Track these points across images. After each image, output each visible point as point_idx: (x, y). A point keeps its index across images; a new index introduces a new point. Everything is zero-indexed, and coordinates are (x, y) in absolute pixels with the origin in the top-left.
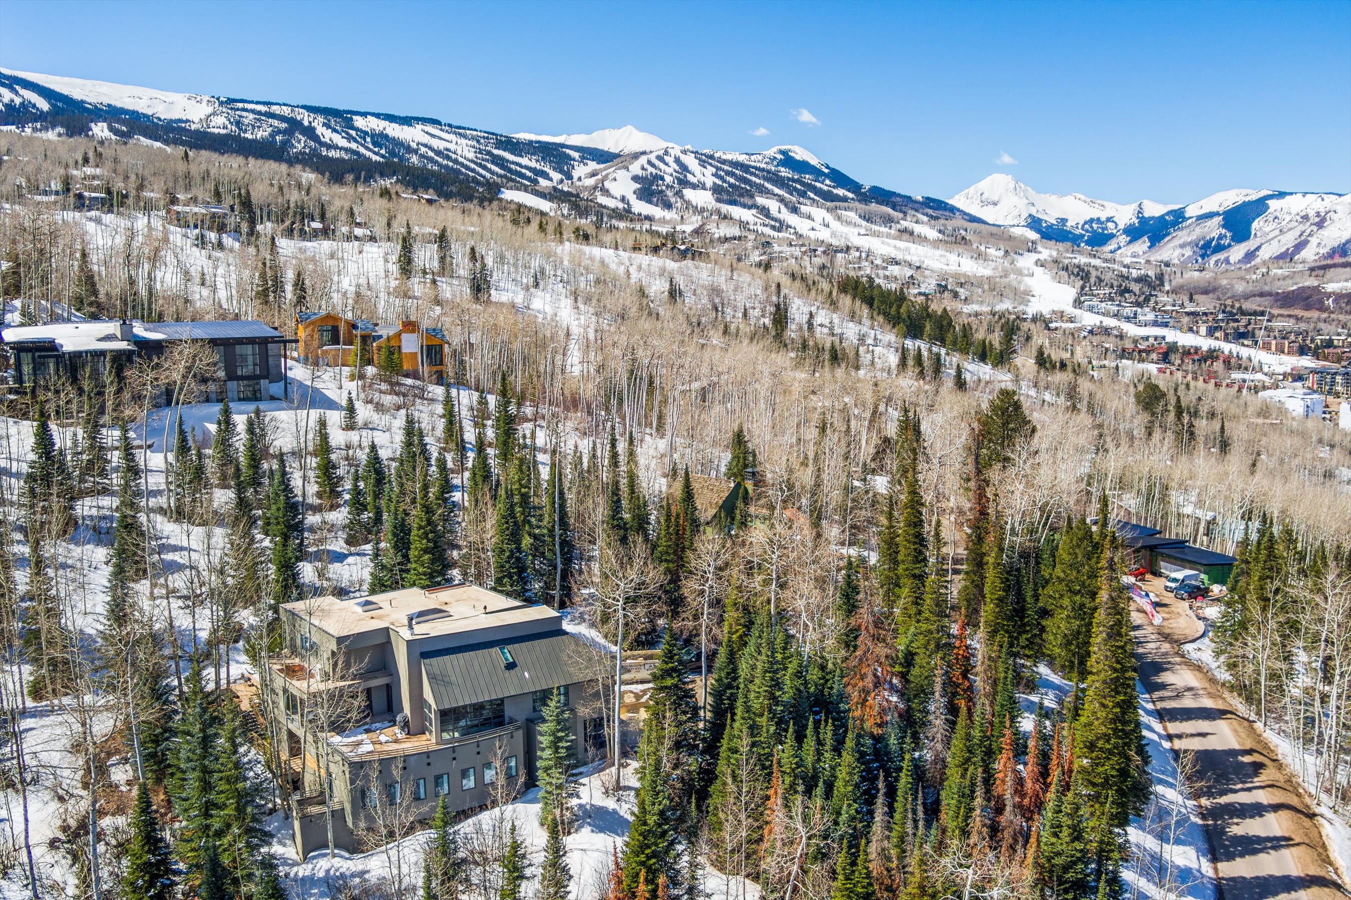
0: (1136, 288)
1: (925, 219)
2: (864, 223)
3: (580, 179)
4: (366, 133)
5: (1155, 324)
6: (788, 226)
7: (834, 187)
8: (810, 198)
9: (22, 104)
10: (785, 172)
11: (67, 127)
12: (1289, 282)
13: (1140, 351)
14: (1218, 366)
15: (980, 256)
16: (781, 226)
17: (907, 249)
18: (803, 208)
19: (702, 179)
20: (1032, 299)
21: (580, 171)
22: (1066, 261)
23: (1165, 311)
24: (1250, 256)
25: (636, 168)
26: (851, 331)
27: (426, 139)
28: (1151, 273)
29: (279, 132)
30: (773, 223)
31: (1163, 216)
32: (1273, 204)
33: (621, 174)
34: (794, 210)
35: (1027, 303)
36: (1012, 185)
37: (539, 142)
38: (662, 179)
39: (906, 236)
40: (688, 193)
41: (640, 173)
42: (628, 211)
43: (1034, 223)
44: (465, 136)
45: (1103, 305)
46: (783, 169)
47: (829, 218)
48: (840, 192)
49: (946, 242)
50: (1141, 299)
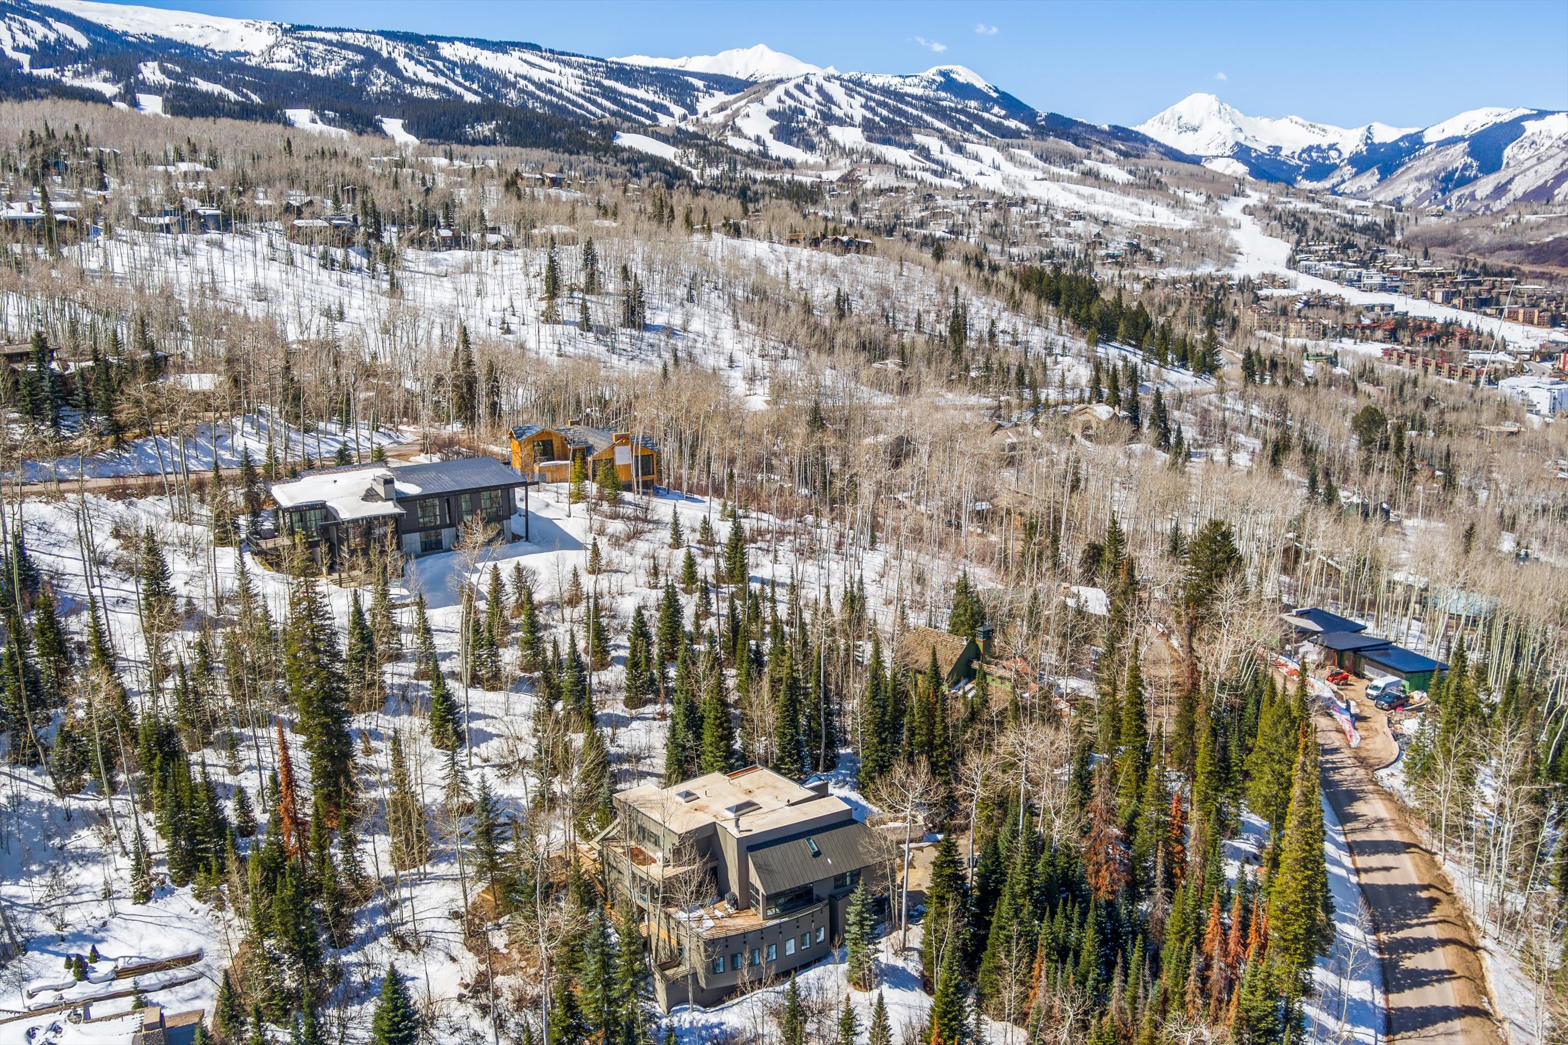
0: (1360, 240)
1: (1113, 155)
2: (1041, 164)
3: (706, 115)
4: (455, 64)
5: (1383, 288)
6: (953, 170)
7: (1005, 117)
8: (976, 132)
9: (58, 40)
10: (948, 100)
11: (114, 70)
12: (1544, 231)
13: (1364, 328)
14: (1454, 346)
15: (1178, 204)
16: (944, 170)
17: (1092, 197)
18: (969, 147)
19: (850, 112)
20: (1239, 258)
21: (706, 104)
22: (1279, 208)
23: (1395, 273)
24: (1500, 190)
25: (771, 101)
26: (1036, 338)
27: (525, 69)
28: (1379, 220)
29: (355, 66)
30: (934, 167)
31: (1396, 143)
32: (1531, 126)
33: (754, 108)
34: (959, 150)
35: (1231, 263)
36: (1215, 106)
37: (656, 69)
38: (803, 113)
39: (1091, 180)
40: (834, 131)
41: (776, 106)
42: (764, 154)
43: (1242, 153)
44: (569, 64)
45: (1322, 265)
46: (943, 94)
47: (1000, 158)
48: (1012, 124)
49: (1138, 186)
50: (1367, 257)
